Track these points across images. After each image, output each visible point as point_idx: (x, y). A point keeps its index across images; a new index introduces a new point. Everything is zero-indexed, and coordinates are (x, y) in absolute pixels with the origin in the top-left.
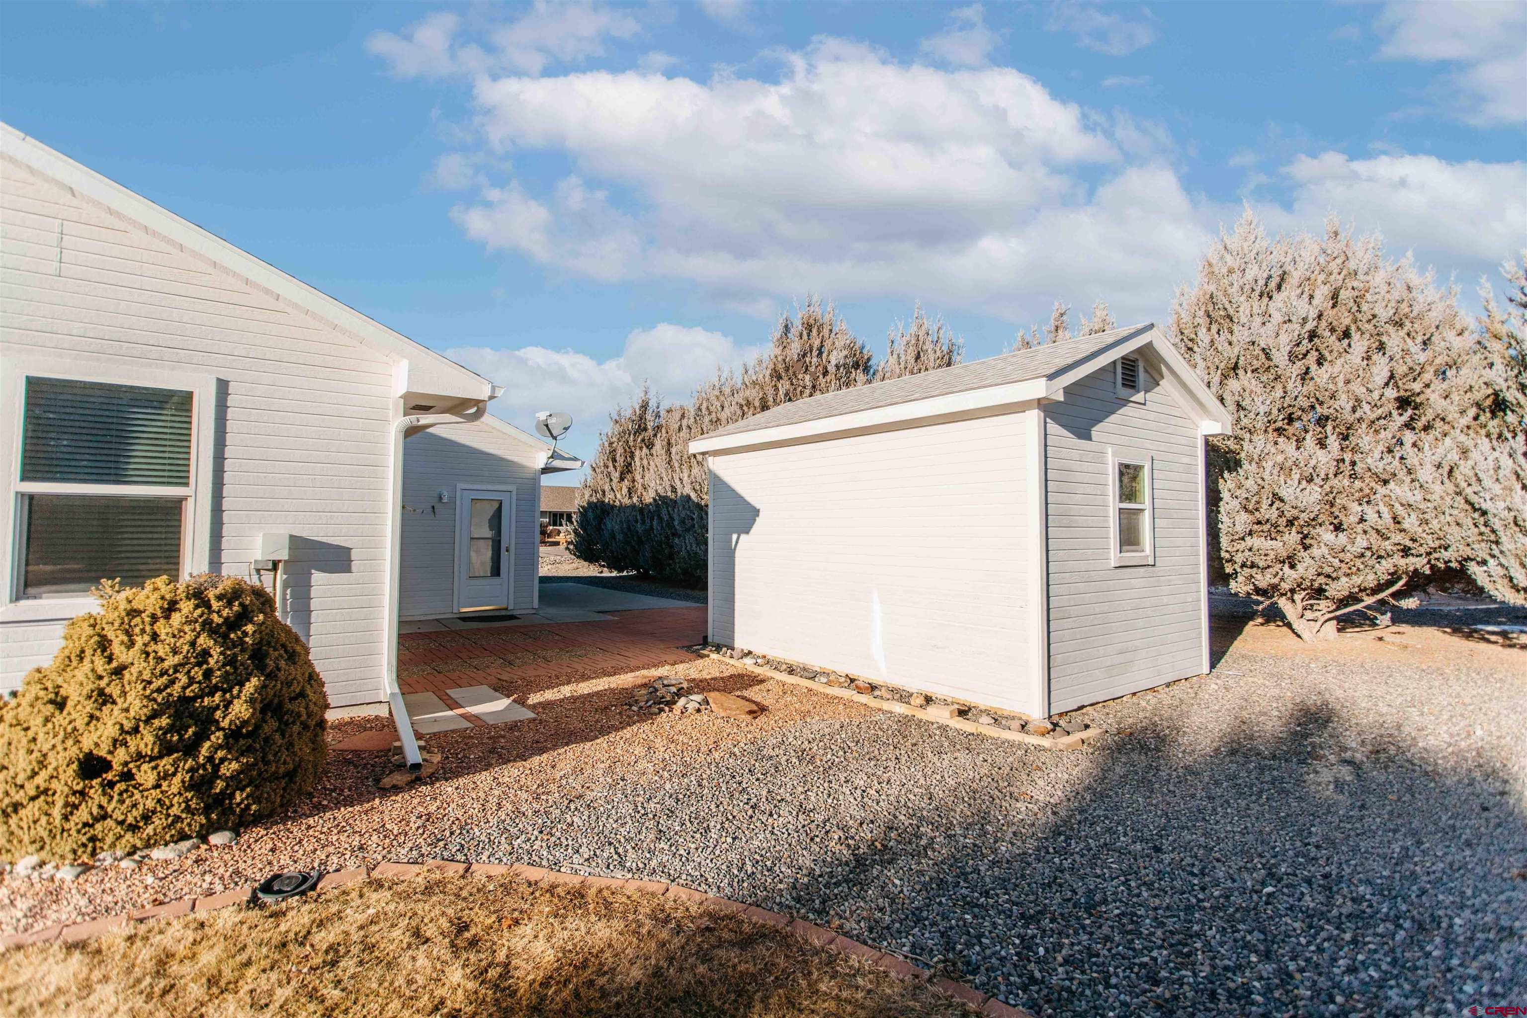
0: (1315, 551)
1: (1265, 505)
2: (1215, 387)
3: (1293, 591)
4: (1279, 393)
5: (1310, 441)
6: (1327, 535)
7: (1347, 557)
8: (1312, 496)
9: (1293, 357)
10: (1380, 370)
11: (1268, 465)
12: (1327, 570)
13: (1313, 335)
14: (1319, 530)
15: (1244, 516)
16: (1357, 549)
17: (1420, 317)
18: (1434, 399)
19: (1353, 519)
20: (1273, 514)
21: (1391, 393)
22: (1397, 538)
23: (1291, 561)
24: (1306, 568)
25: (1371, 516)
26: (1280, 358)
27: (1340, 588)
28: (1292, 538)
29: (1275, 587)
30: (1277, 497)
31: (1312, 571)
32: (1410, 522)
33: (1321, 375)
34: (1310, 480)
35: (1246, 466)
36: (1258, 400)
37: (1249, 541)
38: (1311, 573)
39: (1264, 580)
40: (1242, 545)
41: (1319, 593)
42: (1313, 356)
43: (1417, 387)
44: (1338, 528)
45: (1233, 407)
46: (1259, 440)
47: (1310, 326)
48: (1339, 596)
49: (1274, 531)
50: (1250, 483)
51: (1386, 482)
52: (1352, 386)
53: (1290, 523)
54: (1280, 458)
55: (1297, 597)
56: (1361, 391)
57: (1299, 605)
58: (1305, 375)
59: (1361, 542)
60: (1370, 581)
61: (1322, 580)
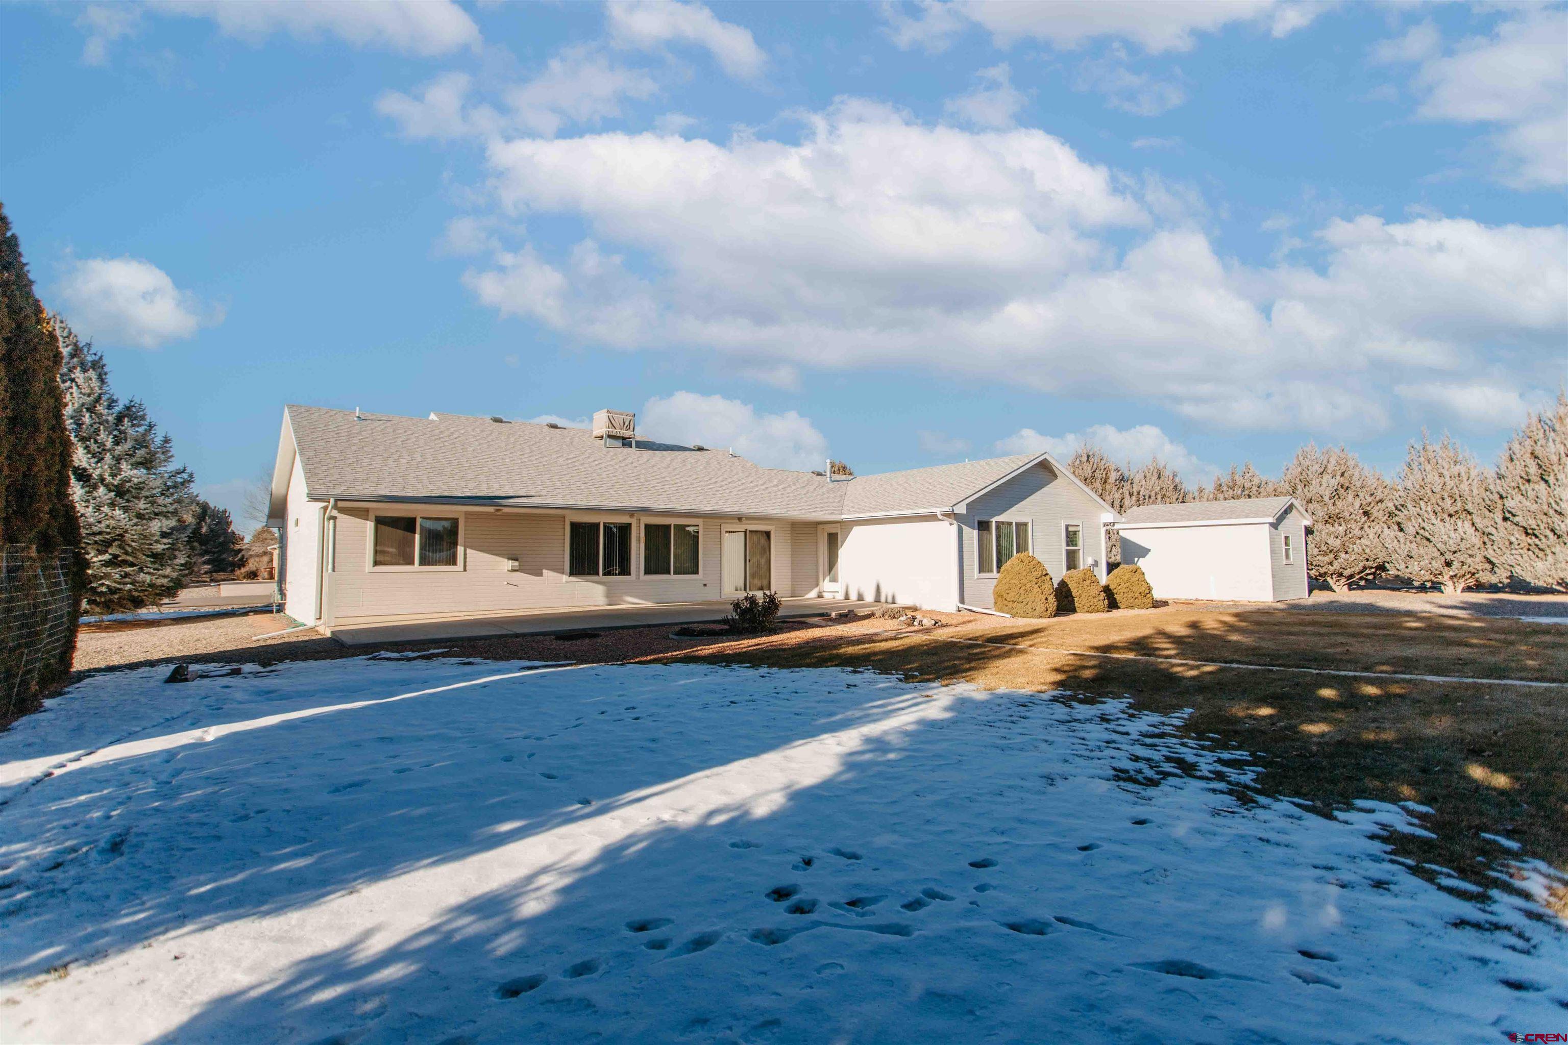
0: (1339, 560)
1: (1323, 545)
2: (1304, 506)
3: (1332, 574)
4: (1326, 510)
5: (1336, 525)
6: (1343, 555)
7: (1349, 562)
8: (1337, 543)
9: (1330, 499)
10: (1357, 503)
11: (1323, 533)
12: (1343, 566)
13: (1336, 490)
14: (1340, 554)
15: (1316, 550)
16: (1352, 559)
17: (1369, 486)
18: (1375, 513)
19: (1351, 550)
20: (1325, 549)
21: (1361, 511)
22: (1364, 556)
23: (1331, 564)
24: (1336, 566)
25: (1356, 549)
26: (1326, 499)
27: (1347, 573)
28: (1332, 556)
29: (1325, 573)
30: (1326, 543)
31: (1339, 567)
32: (1367, 551)
33: (1339, 504)
34: (1337, 537)
35: (1316, 533)
36: (1319, 512)
37: (1318, 557)
38: (1338, 568)
39: (1322, 571)
40: (1315, 559)
41: (1341, 575)
42: (1337, 497)
43: (1369, 509)
44: (1346, 553)
45: (1311, 513)
46: (1320, 524)
47: (1335, 488)
48: (1347, 575)
49: (1326, 554)
50: (1317, 539)
51: (1360, 539)
52: (1350, 508)
53: (1331, 552)
54: (1327, 531)
55: (1334, 576)
56: (1352, 510)
57: (1335, 579)
58: (1334, 504)
59: (1353, 557)
60: (1357, 569)
61: (1342, 570)
